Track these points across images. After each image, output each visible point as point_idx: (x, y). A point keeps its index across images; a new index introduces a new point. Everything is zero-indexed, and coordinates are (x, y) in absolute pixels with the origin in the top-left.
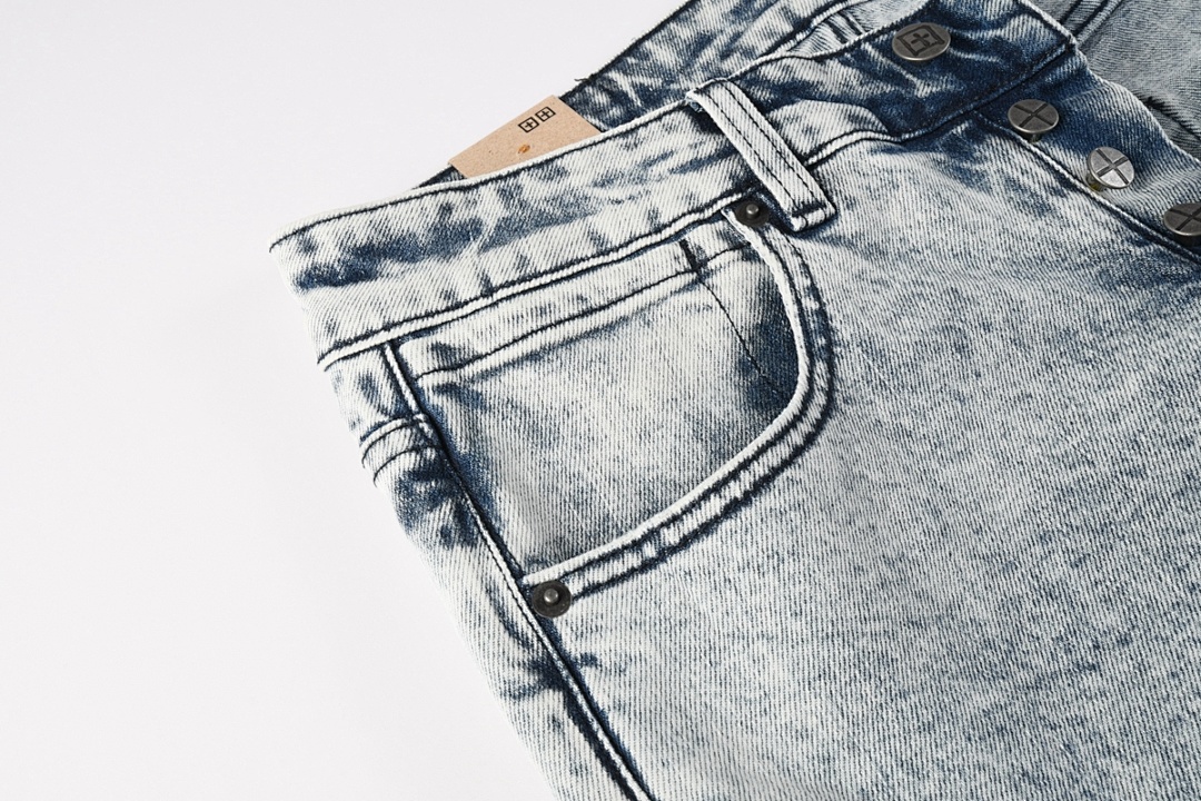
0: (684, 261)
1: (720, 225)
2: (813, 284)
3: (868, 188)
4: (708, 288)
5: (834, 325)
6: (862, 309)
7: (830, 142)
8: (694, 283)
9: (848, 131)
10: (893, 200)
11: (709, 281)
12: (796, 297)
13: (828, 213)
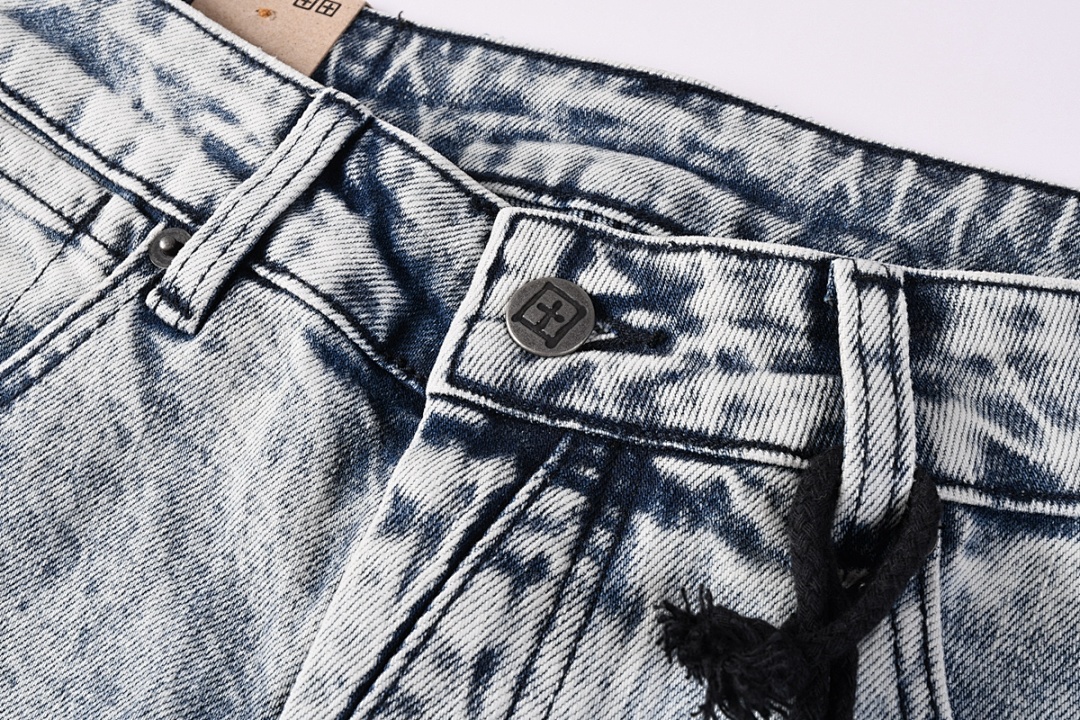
0: (83, 210)
1: (140, 222)
2: (63, 356)
3: (257, 356)
4: (60, 253)
5: (17, 404)
6: (58, 427)
7: (293, 276)
8: (62, 236)
9: (321, 288)
10: (259, 394)
11: (70, 249)
12: (39, 348)
13: (180, 326)
